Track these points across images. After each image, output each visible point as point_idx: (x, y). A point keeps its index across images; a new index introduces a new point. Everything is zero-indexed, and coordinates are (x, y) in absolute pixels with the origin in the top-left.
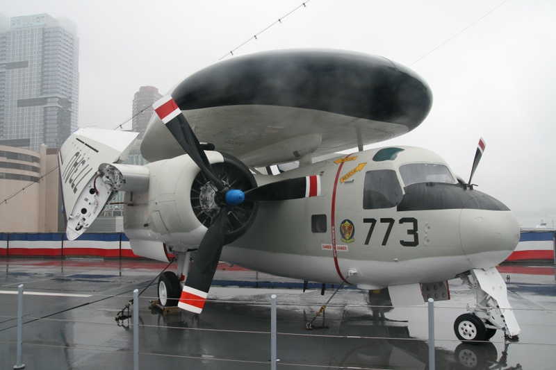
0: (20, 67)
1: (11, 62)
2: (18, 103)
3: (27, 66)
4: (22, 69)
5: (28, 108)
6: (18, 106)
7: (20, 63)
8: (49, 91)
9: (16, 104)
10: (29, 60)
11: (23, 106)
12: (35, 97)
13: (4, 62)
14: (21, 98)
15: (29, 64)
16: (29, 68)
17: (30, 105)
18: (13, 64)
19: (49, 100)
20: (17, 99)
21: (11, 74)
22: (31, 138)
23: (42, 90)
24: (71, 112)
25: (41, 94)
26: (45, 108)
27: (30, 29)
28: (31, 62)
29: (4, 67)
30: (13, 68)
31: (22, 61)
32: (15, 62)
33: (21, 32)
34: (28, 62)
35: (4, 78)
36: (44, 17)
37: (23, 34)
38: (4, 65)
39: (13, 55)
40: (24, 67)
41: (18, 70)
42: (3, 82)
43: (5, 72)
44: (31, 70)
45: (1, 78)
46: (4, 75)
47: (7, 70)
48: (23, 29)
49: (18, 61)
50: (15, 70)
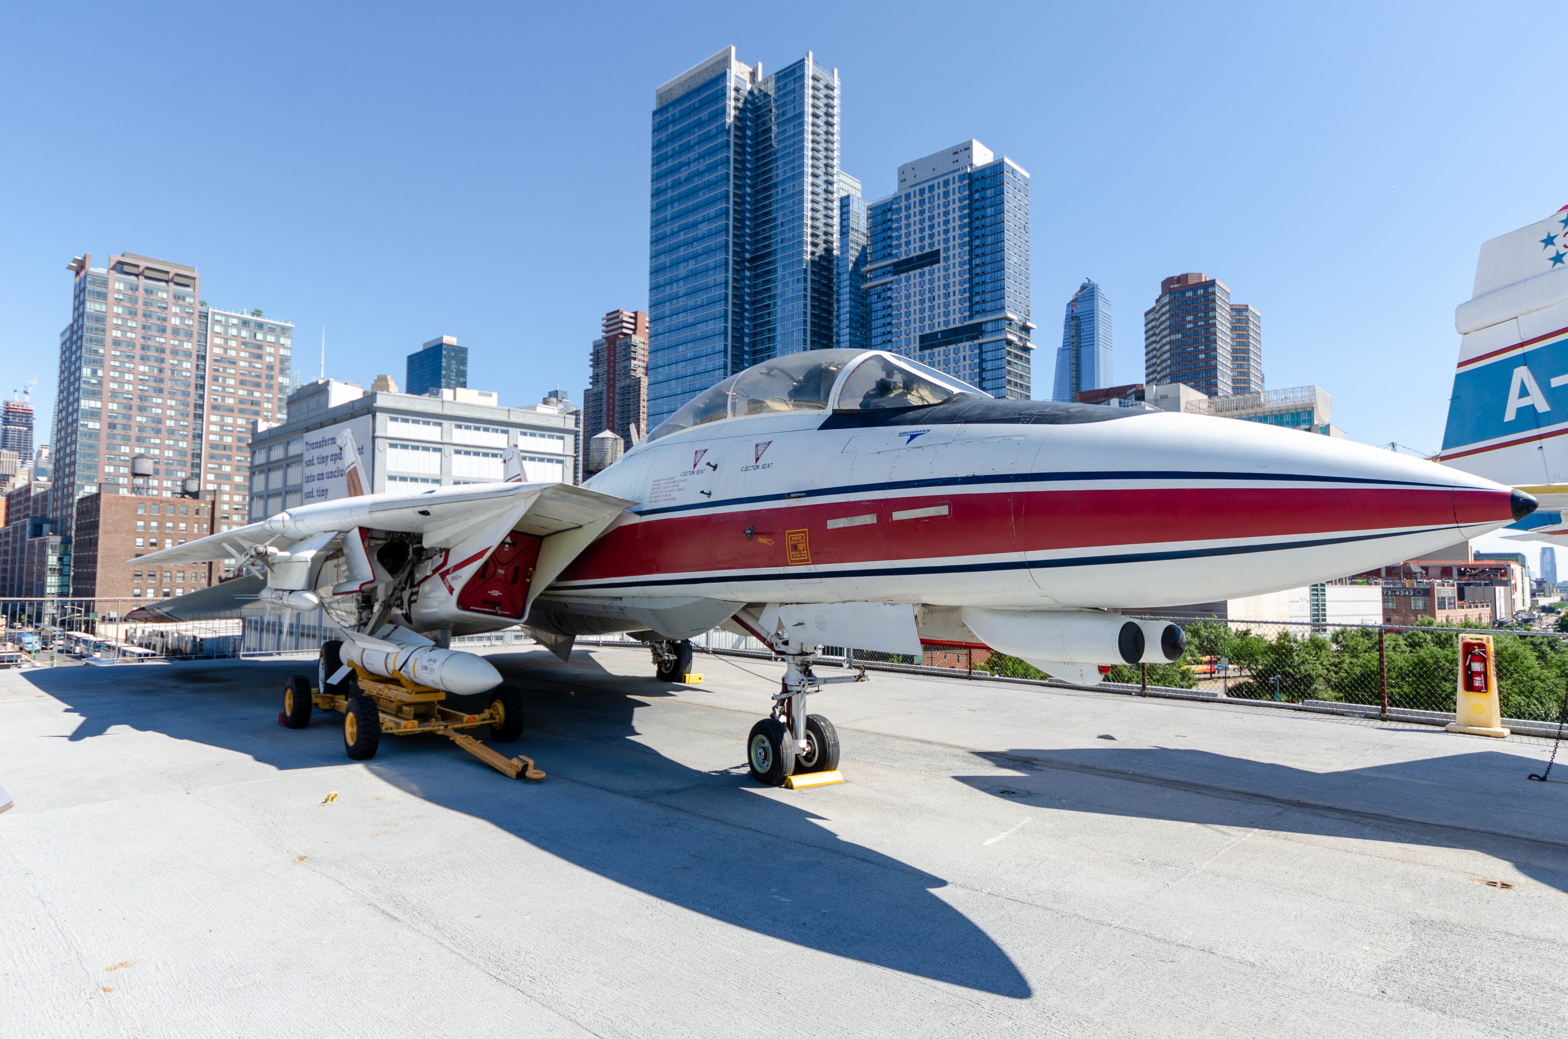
0: (922, 266)
1: (904, 257)
2: (921, 342)
3: (938, 261)
4: (926, 269)
5: (942, 349)
6: (922, 349)
7: (920, 257)
8: (989, 306)
9: (917, 345)
10: (942, 247)
11: (932, 347)
12: (958, 325)
13: (890, 260)
14: (927, 331)
15: (942, 255)
16: (942, 264)
17: (947, 344)
18: (909, 261)
19: (989, 327)
20: (918, 334)
21: (903, 284)
23: (971, 308)
24: (1030, 349)
25: (971, 317)
26: (981, 345)
27: (941, 180)
28: (947, 250)
29: (889, 272)
30: (908, 270)
31: (927, 250)
32: (911, 256)
33: (922, 192)
34: (938, 251)
35: (889, 294)
36: (968, 148)
37: (927, 195)
38: (889, 268)
39: (908, 243)
40: (931, 263)
41: (918, 271)
42: (889, 302)
43: (891, 282)
44: (946, 269)
45: (883, 295)
46: (890, 289)
47: (896, 277)
48: (926, 185)
49: (919, 253)
50: (912, 273)
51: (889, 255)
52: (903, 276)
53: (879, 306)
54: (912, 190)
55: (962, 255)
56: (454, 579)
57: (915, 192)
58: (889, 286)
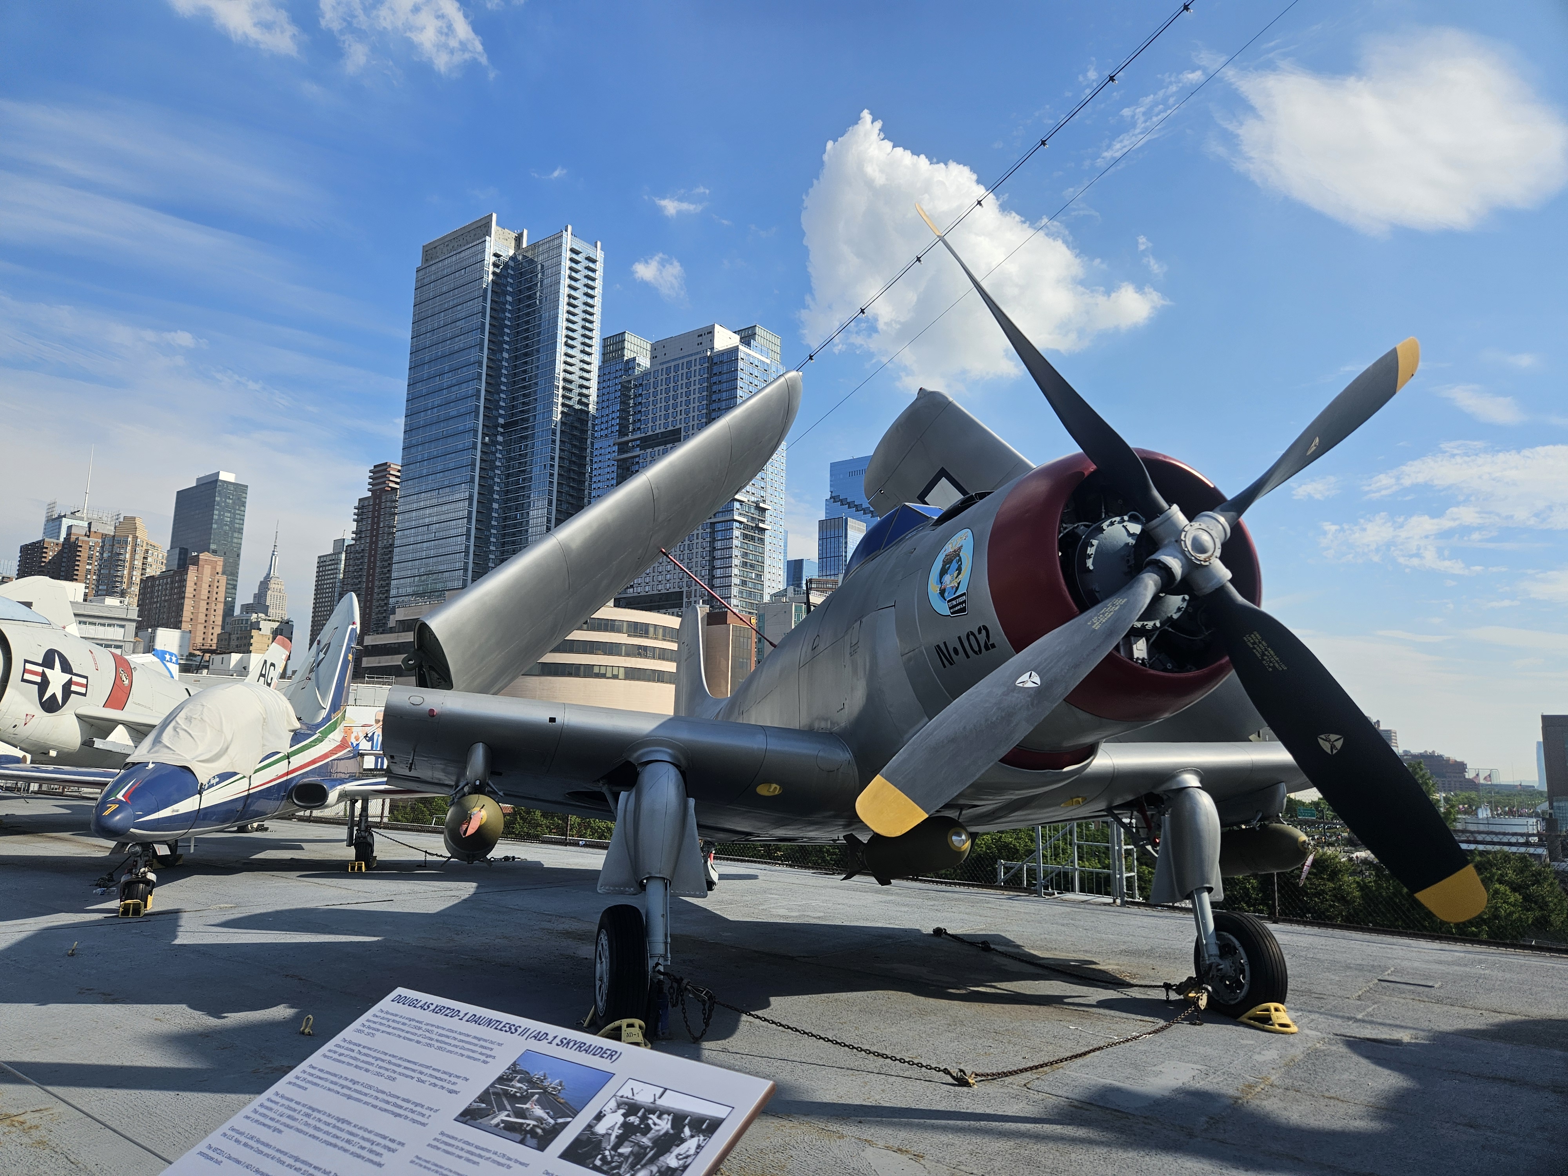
0: (665, 443)
1: (650, 433)
3: (679, 439)
4: (669, 446)
7: (665, 434)
10: (683, 425)
13: (638, 435)
15: (683, 434)
18: (654, 436)
21: (649, 459)
22: (685, 589)
24: (765, 530)
26: (712, 524)
27: (685, 360)
28: (687, 428)
29: (637, 445)
30: (652, 446)
31: (670, 428)
32: (656, 432)
33: (668, 369)
34: (680, 428)
35: (637, 467)
36: (711, 332)
37: (672, 374)
38: (638, 442)
39: (654, 420)
40: (673, 441)
41: (661, 448)
43: (639, 456)
45: (632, 468)
46: (638, 463)
47: (642, 452)
48: (673, 364)
49: (663, 430)
50: (656, 449)
51: (639, 428)
52: (649, 451)
54: (660, 367)
57: (662, 370)
58: (637, 460)
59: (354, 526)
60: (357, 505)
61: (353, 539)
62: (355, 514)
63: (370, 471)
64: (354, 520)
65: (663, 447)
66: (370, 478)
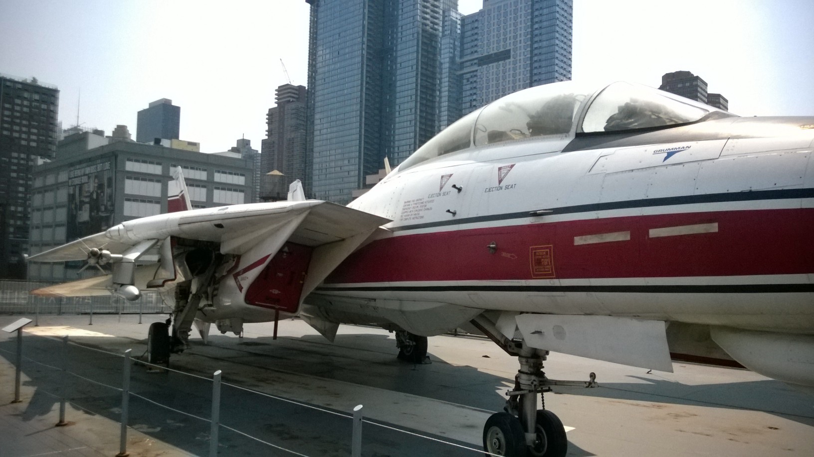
0: (498, 61)
1: (486, 54)
3: (509, 57)
4: (501, 63)
7: (498, 54)
10: (512, 47)
13: (476, 56)
15: (512, 53)
16: (512, 59)
18: (489, 57)
21: (485, 72)
27: (512, 1)
28: (515, 50)
29: (475, 63)
30: (488, 63)
31: (502, 50)
32: (490, 53)
34: (509, 50)
35: (475, 79)
37: (502, 11)
38: (476, 61)
39: (488, 45)
40: (504, 59)
41: (495, 64)
42: (475, 85)
43: (477, 71)
44: (515, 63)
45: (471, 80)
46: (476, 76)
47: (480, 67)
48: (502, 4)
49: (496, 51)
50: (491, 65)
51: (476, 52)
52: (485, 67)
53: (468, 87)
54: (493, 7)
55: (526, 54)
56: (243, 279)
57: (494, 8)
58: (475, 73)
59: (266, 127)
60: (267, 113)
61: (266, 135)
62: (267, 119)
63: (276, 90)
64: (267, 123)
65: (496, 63)
66: (276, 94)
